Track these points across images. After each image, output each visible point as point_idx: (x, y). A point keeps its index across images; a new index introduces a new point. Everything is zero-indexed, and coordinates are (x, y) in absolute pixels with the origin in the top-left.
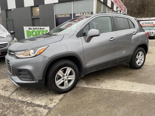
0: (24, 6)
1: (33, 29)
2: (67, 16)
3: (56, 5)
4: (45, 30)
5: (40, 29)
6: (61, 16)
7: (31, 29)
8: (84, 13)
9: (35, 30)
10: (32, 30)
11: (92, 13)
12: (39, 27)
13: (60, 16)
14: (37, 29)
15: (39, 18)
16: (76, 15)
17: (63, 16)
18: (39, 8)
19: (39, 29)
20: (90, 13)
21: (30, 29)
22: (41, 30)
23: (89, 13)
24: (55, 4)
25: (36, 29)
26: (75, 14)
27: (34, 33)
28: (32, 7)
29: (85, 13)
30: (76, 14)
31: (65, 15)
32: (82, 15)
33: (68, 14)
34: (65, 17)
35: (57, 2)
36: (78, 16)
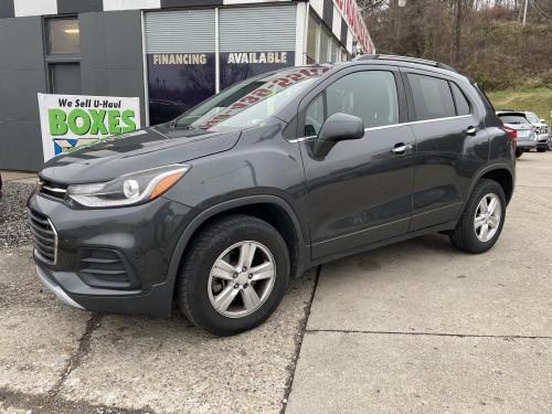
0: (12, 15)
1: (74, 104)
2: (196, 60)
3: (149, 15)
4: (121, 110)
5: (105, 104)
6: (172, 61)
7: (70, 104)
8: (263, 55)
9: (86, 109)
10: (73, 107)
11: (291, 56)
12: (101, 99)
13: (165, 60)
14: (92, 107)
15: (77, 64)
16: (231, 59)
17: (180, 60)
18: (77, 25)
19: (101, 107)
20: (283, 54)
21: (62, 103)
22: (108, 109)
23: (280, 53)
24: (145, 11)
25: (88, 103)
26: (227, 54)
27: (80, 122)
28: (46, 19)
29: (266, 53)
30: (231, 56)
31: (186, 56)
32: (255, 61)
33: (200, 54)
34: (186, 63)
35: (158, 6)
36: (238, 62)
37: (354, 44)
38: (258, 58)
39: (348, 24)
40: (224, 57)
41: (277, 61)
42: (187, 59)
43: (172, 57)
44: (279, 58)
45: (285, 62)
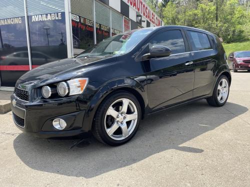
2: (17, 21)
6: (6, 23)
8: (49, 15)
11: (63, 14)
13: (2, 23)
16: (33, 20)
17: (9, 22)
20: (59, 14)
23: (57, 13)
26: (31, 16)
29: (51, 14)
30: (33, 17)
31: (12, 19)
32: (46, 19)
33: (18, 17)
34: (12, 23)
36: (37, 20)
37: (137, 16)
38: (47, 18)
39: (129, 4)
40: (29, 18)
41: (57, 18)
42: (12, 21)
43: (6, 20)
44: (58, 16)
45: (61, 18)
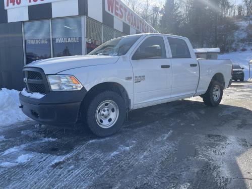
2: (43, 42)
3: (25, 24)
6: (34, 43)
11: (80, 38)
13: (32, 42)
16: (57, 41)
17: (37, 42)
23: (76, 38)
24: (24, 22)
29: (71, 38)
30: (57, 39)
31: (40, 40)
32: (66, 42)
33: (45, 39)
34: (40, 43)
35: (27, 19)
36: (60, 42)
38: (67, 40)
39: (130, 25)
40: (54, 40)
41: (75, 41)
43: (34, 41)
44: (76, 40)
45: (78, 41)
